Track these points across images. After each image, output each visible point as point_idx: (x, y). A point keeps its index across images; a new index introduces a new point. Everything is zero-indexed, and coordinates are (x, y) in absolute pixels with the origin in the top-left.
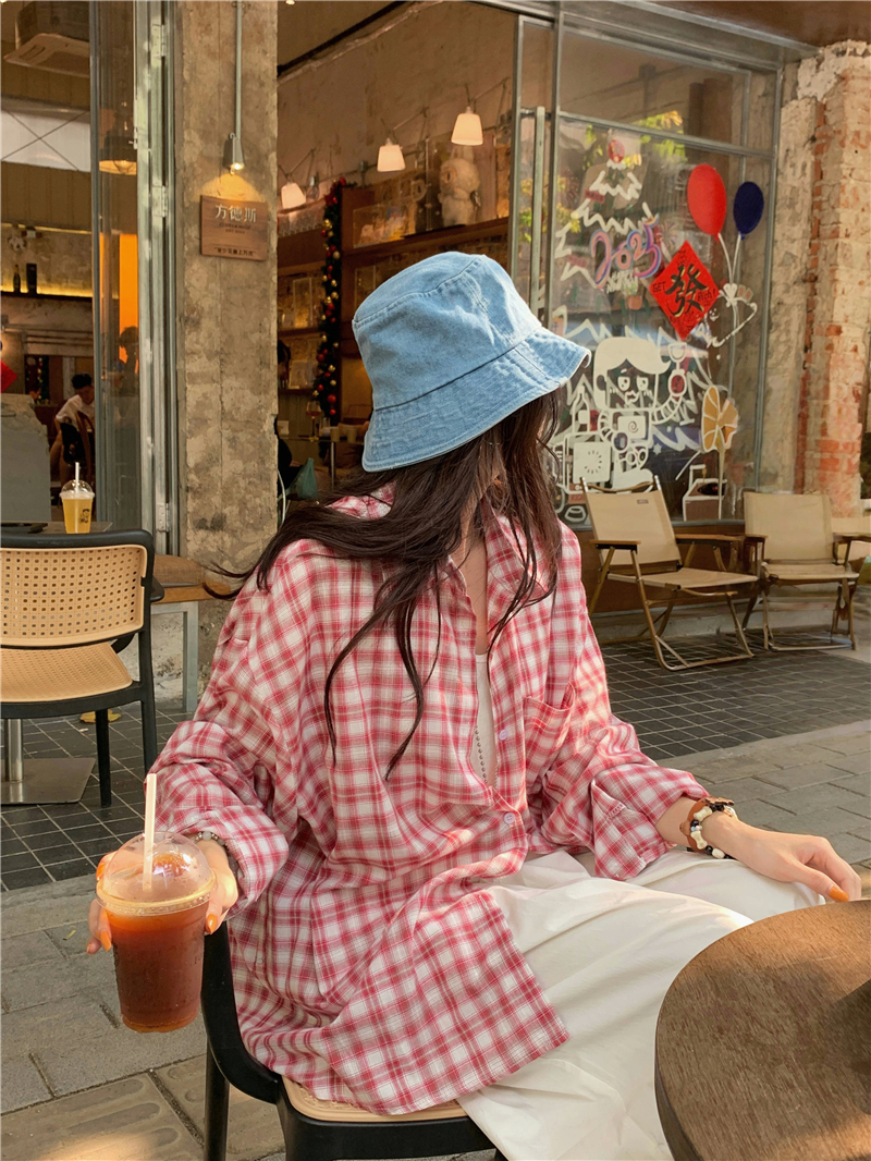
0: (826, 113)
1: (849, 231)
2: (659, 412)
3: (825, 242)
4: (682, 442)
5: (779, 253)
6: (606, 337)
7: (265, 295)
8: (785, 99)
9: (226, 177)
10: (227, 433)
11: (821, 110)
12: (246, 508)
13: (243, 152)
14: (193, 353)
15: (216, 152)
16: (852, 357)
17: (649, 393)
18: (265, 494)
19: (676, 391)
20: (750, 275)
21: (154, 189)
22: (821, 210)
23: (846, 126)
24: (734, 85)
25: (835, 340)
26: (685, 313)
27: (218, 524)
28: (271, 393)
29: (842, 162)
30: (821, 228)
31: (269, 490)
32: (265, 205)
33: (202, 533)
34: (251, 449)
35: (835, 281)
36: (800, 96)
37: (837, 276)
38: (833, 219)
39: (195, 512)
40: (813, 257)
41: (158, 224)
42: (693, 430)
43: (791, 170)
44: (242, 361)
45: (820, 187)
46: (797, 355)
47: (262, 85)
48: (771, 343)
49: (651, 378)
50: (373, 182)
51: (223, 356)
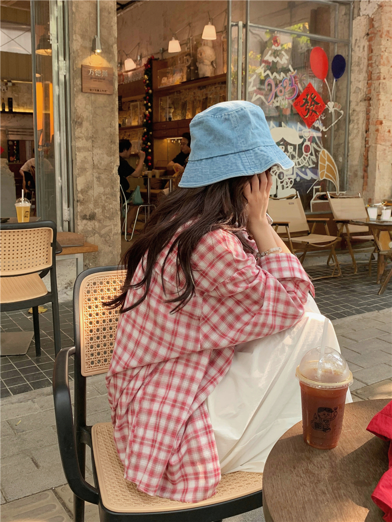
0: (373, 22)
1: (385, 76)
2: (298, 162)
3: (374, 82)
4: (310, 176)
5: (353, 87)
6: (273, 127)
7: (112, 110)
8: (354, 16)
9: (93, 56)
10: (96, 175)
11: (371, 20)
12: (106, 209)
13: (101, 44)
14: (79, 138)
15: (89, 44)
16: (388, 135)
17: (294, 153)
18: (114, 203)
19: (306, 152)
20: (340, 98)
21: (60, 62)
22: (372, 67)
23: (383, 28)
24: (331, 10)
25: (380, 127)
26: (310, 116)
27: (92, 217)
28: (116, 156)
29: (381, 45)
30: (372, 75)
31: (116, 201)
32: (112, 69)
33: (85, 221)
34: (107, 182)
35: (379, 100)
36: (361, 14)
37: (380, 98)
38: (378, 71)
39: (82, 211)
40: (369, 89)
41: (62, 78)
42: (315, 170)
43: (358, 48)
44: (102, 141)
45: (371, 57)
46: (363, 135)
47: (109, 13)
48: (350, 129)
49: (295, 146)
50: (167, 58)
51: (93, 139)
